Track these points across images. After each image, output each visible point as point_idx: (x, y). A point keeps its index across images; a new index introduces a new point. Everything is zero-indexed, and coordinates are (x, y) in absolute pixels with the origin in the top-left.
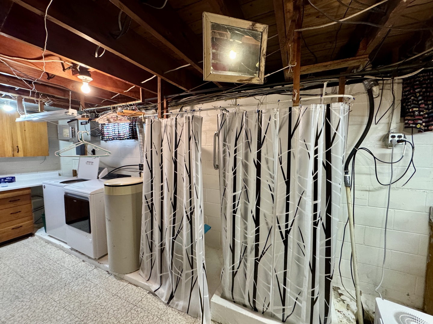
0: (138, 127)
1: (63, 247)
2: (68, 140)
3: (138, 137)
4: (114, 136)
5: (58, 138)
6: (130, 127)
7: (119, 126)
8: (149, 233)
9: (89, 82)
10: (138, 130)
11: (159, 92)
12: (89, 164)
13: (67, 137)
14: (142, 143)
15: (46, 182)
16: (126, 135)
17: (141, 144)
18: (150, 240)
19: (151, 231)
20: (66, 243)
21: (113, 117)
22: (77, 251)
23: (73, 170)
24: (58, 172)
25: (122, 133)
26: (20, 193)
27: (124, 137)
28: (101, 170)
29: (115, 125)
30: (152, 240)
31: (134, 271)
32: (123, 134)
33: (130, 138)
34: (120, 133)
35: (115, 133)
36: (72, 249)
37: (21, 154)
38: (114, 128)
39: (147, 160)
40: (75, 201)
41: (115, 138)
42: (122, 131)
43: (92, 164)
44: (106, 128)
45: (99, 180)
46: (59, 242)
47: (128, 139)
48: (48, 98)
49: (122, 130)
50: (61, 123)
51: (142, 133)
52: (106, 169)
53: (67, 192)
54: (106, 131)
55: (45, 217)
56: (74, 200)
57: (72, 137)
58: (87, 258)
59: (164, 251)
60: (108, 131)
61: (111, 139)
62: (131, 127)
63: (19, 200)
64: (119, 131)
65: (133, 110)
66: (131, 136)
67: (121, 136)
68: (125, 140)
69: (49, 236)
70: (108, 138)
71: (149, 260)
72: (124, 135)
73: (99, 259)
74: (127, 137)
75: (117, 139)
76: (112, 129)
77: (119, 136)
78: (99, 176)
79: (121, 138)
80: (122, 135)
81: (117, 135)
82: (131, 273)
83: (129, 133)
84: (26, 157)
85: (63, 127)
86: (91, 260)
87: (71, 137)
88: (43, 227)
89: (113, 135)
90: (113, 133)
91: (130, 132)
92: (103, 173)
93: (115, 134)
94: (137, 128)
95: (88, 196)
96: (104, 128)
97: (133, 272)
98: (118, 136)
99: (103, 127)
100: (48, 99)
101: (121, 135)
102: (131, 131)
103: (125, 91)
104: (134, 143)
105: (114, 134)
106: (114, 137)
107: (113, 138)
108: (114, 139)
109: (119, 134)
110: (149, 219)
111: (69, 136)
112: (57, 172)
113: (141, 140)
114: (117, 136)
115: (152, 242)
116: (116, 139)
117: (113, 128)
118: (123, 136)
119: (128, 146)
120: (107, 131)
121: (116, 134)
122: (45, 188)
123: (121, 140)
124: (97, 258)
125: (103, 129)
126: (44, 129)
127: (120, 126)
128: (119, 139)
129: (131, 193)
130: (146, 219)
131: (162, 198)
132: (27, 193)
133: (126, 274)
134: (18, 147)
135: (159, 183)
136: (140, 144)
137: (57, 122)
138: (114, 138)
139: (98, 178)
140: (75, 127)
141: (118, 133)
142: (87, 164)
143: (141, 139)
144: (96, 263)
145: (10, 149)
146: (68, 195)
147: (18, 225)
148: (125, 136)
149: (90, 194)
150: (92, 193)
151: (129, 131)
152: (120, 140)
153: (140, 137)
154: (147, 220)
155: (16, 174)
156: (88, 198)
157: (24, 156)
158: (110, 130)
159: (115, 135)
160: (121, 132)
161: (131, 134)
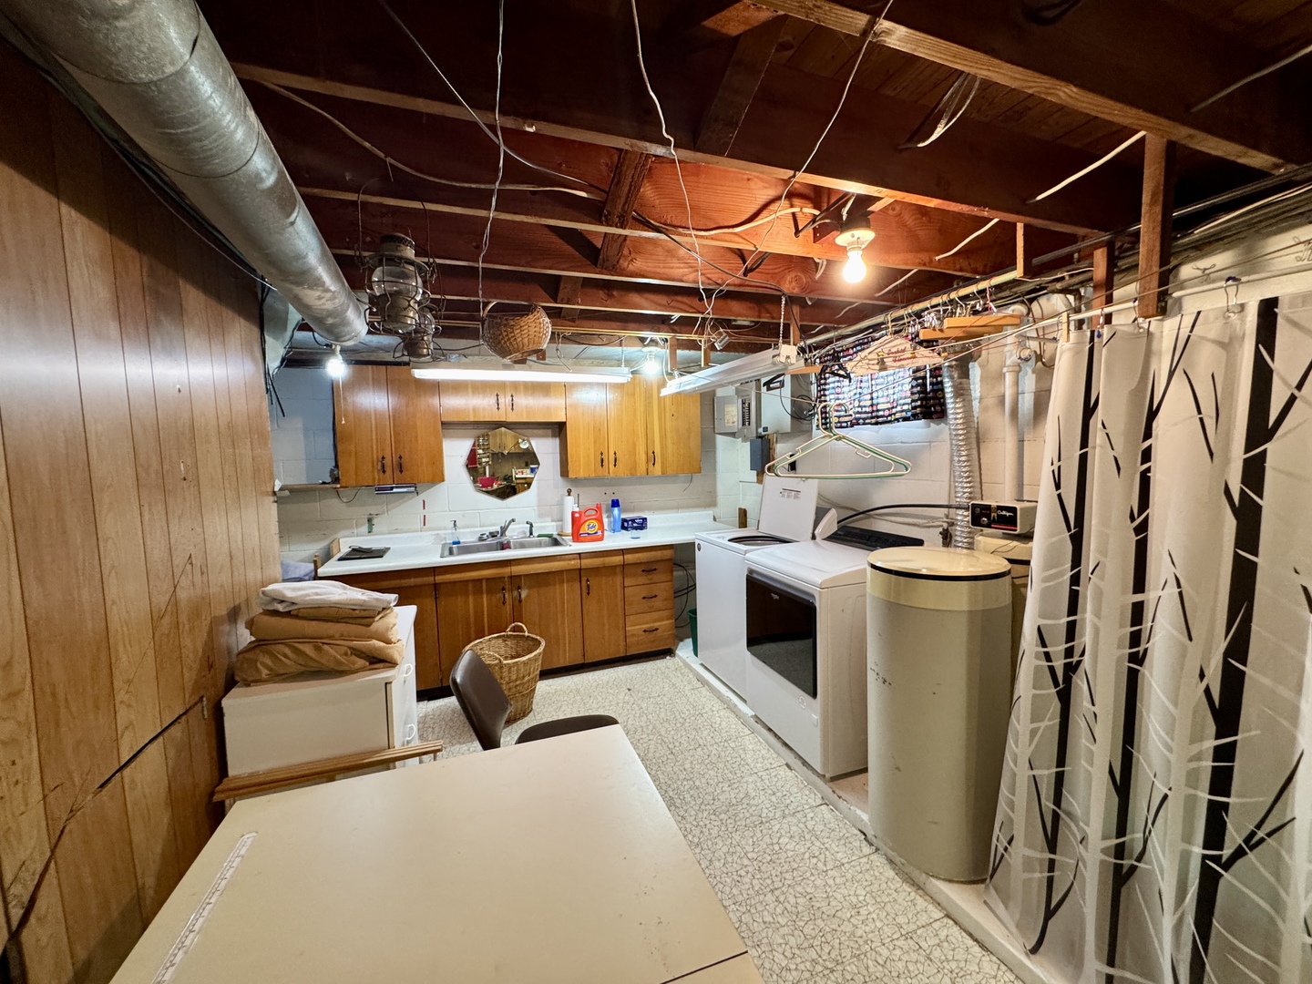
0: (951, 377)
1: (736, 706)
2: (733, 435)
3: (950, 411)
4: (858, 413)
5: (714, 428)
6: (916, 379)
7: (873, 382)
8: (1047, 773)
9: (863, 246)
10: (952, 386)
11: (1153, 202)
12: (789, 497)
13: (731, 425)
14: (961, 432)
15: (703, 535)
16: (899, 408)
17: (960, 435)
18: (1048, 805)
19: (1055, 770)
20: (745, 701)
21: (893, 350)
22: (770, 730)
23: (740, 509)
24: (712, 512)
25: (883, 403)
26: (658, 555)
27: (890, 415)
28: (820, 513)
29: (861, 381)
30: (1059, 807)
31: (962, 882)
32: (889, 406)
33: (915, 417)
34: (878, 404)
35: (862, 404)
36: (758, 719)
37: (657, 470)
38: (859, 390)
39: (1059, 496)
40: (776, 597)
41: (861, 421)
42: (883, 396)
43: (796, 497)
44: (833, 391)
45: (817, 544)
46: (726, 689)
47: (906, 419)
48: (721, 330)
49: (885, 394)
50: (720, 393)
51: (962, 395)
52: (833, 512)
53: (753, 568)
54: (833, 401)
55: (696, 618)
56: (772, 594)
57: (744, 424)
58: (799, 763)
59: (1135, 883)
60: (838, 399)
61: (844, 425)
62: (920, 381)
63: (655, 569)
64: (872, 399)
65: (975, 313)
66: (918, 410)
67: (881, 413)
68: (896, 424)
69: (702, 665)
70: (839, 422)
71: (1040, 875)
72: (889, 409)
73: (833, 779)
74: (904, 413)
75: (867, 421)
76: (852, 393)
77: (873, 411)
78: (816, 532)
79: (880, 420)
80: (884, 410)
81: (867, 410)
82: (950, 881)
83: (913, 401)
84: (665, 476)
85: (726, 400)
86: (810, 773)
87: (740, 426)
88: (688, 637)
89: (857, 409)
90: (856, 404)
91: (916, 396)
92: (826, 524)
93: (861, 407)
94: (946, 380)
95: (815, 591)
96: (827, 393)
97: (958, 882)
98: (869, 413)
99: (825, 390)
100: (720, 334)
101: (878, 411)
102: (919, 392)
103: (937, 258)
104: (925, 430)
105: (859, 406)
106: (858, 416)
107: (856, 419)
108: (858, 424)
109: (872, 405)
110: (1052, 721)
111: (736, 424)
112: (710, 512)
113: (961, 421)
114: (866, 413)
115: (1056, 817)
116: (864, 424)
117: (855, 391)
118: (887, 413)
119: (902, 442)
120: (838, 402)
121: (865, 407)
122: (699, 549)
123: (879, 426)
124: (828, 776)
125: (825, 395)
126: (694, 409)
127: (879, 381)
128: (873, 421)
129: (965, 607)
130: (1035, 718)
131: (1138, 659)
132: (666, 558)
133: (932, 876)
134: (653, 453)
135: (1124, 593)
136: (956, 435)
137: (714, 393)
138: (858, 419)
139: (814, 537)
140: (750, 399)
141: (869, 403)
142: (783, 496)
143: (959, 416)
144: (827, 789)
145: (643, 457)
146: (755, 576)
147: (652, 625)
148: (894, 411)
149: (820, 585)
150: (825, 581)
151: (912, 394)
152: (877, 423)
153: (959, 408)
154: (1043, 725)
155: (647, 512)
156: (813, 596)
157: (663, 473)
158: (845, 395)
159: (860, 410)
160: (880, 400)
161: (919, 403)
